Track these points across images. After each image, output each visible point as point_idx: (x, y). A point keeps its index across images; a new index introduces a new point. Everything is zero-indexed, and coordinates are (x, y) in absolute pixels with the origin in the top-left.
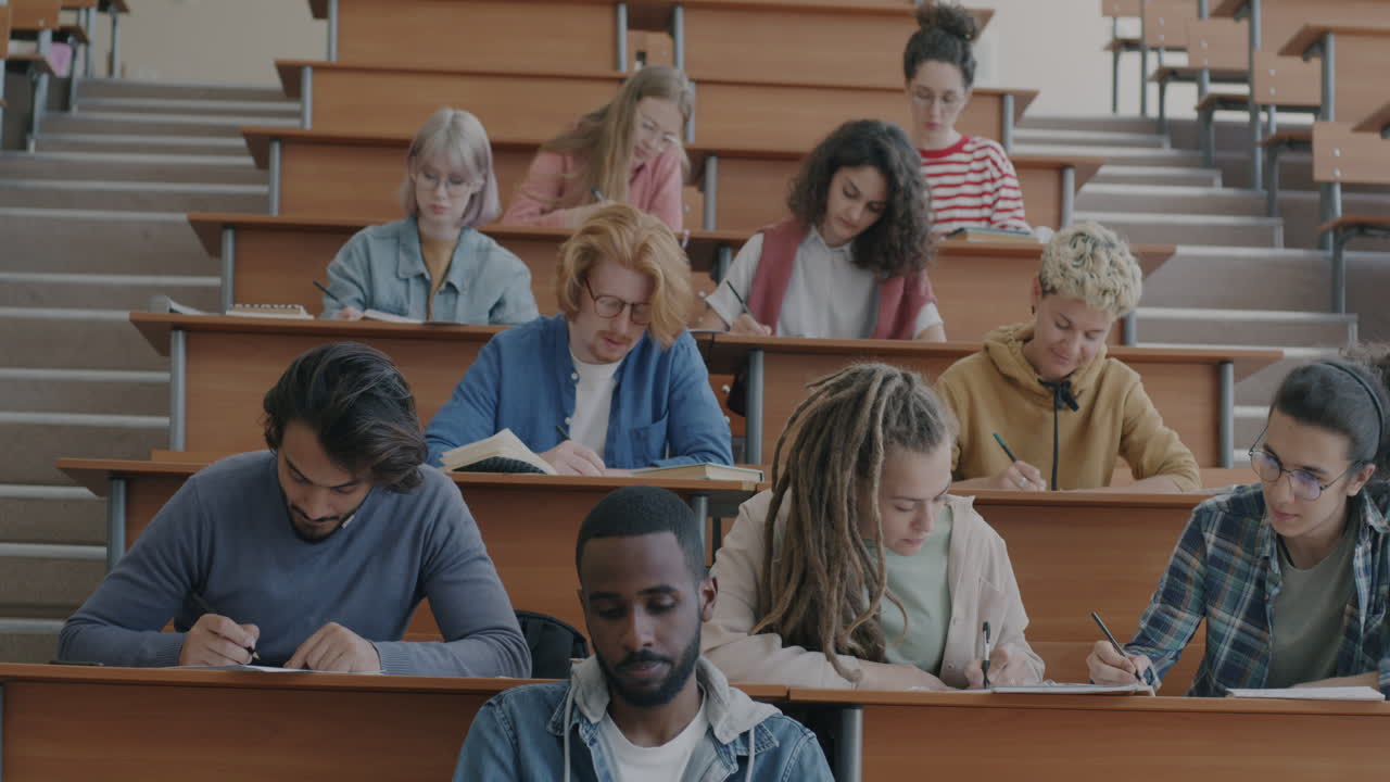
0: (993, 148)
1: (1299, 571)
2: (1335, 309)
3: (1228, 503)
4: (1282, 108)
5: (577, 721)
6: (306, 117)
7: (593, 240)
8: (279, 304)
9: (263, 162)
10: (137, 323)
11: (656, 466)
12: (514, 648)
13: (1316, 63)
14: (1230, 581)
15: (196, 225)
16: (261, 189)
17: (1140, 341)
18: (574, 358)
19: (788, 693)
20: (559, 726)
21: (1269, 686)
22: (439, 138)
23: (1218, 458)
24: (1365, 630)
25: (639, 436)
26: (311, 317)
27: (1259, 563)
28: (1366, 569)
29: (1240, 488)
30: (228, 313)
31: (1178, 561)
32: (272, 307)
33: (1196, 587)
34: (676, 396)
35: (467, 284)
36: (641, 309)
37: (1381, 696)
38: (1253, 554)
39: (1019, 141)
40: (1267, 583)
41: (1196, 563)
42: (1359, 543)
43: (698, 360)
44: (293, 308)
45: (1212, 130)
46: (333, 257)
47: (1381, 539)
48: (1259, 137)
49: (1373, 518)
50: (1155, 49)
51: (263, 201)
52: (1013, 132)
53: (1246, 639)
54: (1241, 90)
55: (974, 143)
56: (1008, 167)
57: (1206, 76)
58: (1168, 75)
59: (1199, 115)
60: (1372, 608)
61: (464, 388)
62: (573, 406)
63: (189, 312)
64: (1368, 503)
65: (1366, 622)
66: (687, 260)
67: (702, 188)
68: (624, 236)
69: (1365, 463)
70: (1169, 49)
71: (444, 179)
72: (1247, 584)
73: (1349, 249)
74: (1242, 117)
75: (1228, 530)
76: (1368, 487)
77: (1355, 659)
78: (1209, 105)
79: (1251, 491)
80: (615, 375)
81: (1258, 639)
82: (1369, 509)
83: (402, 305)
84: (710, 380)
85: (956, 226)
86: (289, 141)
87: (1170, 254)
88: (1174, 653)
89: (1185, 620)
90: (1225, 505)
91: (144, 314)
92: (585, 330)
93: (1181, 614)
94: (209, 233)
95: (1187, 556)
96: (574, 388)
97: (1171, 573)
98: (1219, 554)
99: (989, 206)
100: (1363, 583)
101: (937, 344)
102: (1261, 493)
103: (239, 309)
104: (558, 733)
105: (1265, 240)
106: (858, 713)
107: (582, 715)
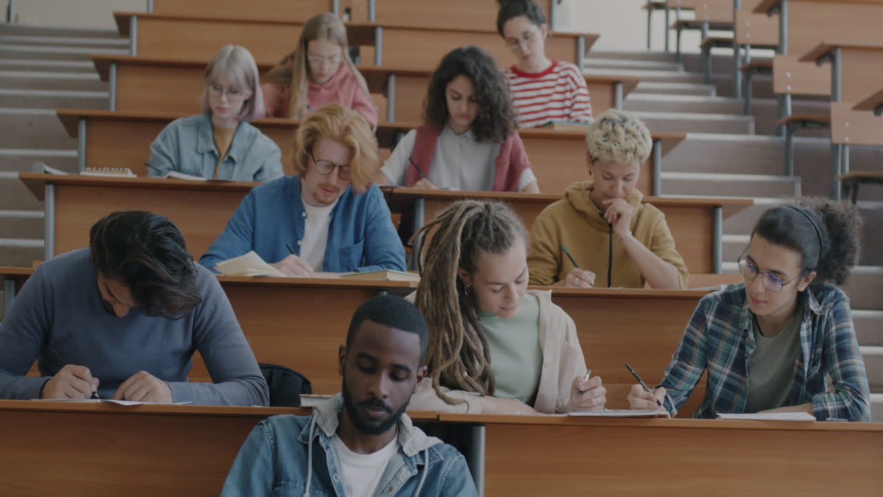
0: (572, 69)
1: (766, 339)
2: (787, 174)
3: (721, 295)
4: (754, 47)
5: (318, 434)
6: (133, 49)
7: (315, 124)
8: (115, 167)
9: (105, 77)
10: (23, 179)
11: (357, 271)
12: (259, 387)
13: (775, 18)
14: (722, 345)
15: (62, 117)
16: (104, 95)
17: (664, 192)
18: (304, 202)
19: (438, 416)
20: (306, 438)
21: (747, 411)
22: (222, 64)
23: (712, 268)
24: (808, 376)
25: (345, 253)
26: (135, 176)
27: (741, 334)
28: (808, 337)
29: (730, 287)
30: (82, 173)
31: (689, 333)
32: (110, 170)
33: (700, 350)
34: (370, 228)
35: (241, 157)
36: (344, 170)
37: (813, 418)
38: (738, 327)
39: (587, 66)
40: (746, 346)
41: (700, 334)
42: (804, 321)
43: (384, 205)
44: (123, 170)
45: (710, 60)
46: (154, 138)
47: (818, 319)
48: (740, 65)
49: (813, 305)
50: (674, 8)
51: (105, 103)
52: (584, 61)
53: (732, 381)
54: (728, 35)
55: (560, 66)
56: (581, 82)
57: (706, 26)
58: (682, 25)
59: (702, 51)
60: (812, 363)
61: (232, 224)
62: (303, 233)
63: (57, 173)
64: (811, 297)
65: (808, 371)
66: (376, 139)
67: (386, 95)
68: (334, 121)
69: (810, 270)
70: (684, 9)
71: (225, 90)
72: (733, 347)
73: (796, 136)
74: (728, 52)
75: (722, 313)
76: (811, 286)
77: (801, 394)
78: (708, 44)
79: (737, 288)
80: (330, 214)
81: (739, 381)
82: (811, 300)
83: (199, 170)
84: (392, 217)
85: (548, 120)
86: (121, 63)
87: (682, 139)
88: (686, 392)
89: (693, 371)
90: (719, 297)
91: (28, 175)
92: (311, 183)
93: (689, 367)
94: (71, 123)
95: (694, 330)
96: (304, 222)
97: (684, 341)
98: (716, 328)
99: (569, 107)
100: (806, 346)
101: (535, 195)
102: (744, 289)
103: (88, 171)
104: (305, 442)
105: (743, 130)
106: (483, 429)
107: (321, 431)
